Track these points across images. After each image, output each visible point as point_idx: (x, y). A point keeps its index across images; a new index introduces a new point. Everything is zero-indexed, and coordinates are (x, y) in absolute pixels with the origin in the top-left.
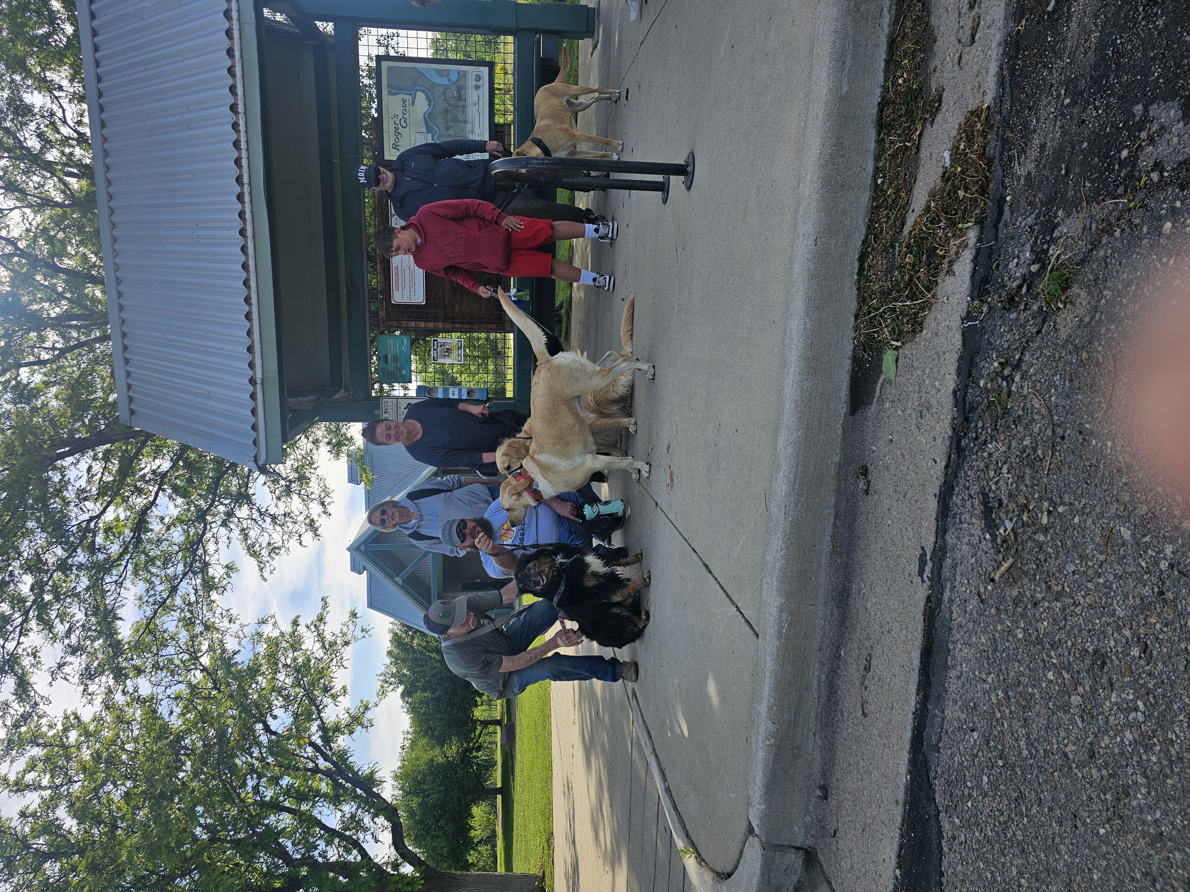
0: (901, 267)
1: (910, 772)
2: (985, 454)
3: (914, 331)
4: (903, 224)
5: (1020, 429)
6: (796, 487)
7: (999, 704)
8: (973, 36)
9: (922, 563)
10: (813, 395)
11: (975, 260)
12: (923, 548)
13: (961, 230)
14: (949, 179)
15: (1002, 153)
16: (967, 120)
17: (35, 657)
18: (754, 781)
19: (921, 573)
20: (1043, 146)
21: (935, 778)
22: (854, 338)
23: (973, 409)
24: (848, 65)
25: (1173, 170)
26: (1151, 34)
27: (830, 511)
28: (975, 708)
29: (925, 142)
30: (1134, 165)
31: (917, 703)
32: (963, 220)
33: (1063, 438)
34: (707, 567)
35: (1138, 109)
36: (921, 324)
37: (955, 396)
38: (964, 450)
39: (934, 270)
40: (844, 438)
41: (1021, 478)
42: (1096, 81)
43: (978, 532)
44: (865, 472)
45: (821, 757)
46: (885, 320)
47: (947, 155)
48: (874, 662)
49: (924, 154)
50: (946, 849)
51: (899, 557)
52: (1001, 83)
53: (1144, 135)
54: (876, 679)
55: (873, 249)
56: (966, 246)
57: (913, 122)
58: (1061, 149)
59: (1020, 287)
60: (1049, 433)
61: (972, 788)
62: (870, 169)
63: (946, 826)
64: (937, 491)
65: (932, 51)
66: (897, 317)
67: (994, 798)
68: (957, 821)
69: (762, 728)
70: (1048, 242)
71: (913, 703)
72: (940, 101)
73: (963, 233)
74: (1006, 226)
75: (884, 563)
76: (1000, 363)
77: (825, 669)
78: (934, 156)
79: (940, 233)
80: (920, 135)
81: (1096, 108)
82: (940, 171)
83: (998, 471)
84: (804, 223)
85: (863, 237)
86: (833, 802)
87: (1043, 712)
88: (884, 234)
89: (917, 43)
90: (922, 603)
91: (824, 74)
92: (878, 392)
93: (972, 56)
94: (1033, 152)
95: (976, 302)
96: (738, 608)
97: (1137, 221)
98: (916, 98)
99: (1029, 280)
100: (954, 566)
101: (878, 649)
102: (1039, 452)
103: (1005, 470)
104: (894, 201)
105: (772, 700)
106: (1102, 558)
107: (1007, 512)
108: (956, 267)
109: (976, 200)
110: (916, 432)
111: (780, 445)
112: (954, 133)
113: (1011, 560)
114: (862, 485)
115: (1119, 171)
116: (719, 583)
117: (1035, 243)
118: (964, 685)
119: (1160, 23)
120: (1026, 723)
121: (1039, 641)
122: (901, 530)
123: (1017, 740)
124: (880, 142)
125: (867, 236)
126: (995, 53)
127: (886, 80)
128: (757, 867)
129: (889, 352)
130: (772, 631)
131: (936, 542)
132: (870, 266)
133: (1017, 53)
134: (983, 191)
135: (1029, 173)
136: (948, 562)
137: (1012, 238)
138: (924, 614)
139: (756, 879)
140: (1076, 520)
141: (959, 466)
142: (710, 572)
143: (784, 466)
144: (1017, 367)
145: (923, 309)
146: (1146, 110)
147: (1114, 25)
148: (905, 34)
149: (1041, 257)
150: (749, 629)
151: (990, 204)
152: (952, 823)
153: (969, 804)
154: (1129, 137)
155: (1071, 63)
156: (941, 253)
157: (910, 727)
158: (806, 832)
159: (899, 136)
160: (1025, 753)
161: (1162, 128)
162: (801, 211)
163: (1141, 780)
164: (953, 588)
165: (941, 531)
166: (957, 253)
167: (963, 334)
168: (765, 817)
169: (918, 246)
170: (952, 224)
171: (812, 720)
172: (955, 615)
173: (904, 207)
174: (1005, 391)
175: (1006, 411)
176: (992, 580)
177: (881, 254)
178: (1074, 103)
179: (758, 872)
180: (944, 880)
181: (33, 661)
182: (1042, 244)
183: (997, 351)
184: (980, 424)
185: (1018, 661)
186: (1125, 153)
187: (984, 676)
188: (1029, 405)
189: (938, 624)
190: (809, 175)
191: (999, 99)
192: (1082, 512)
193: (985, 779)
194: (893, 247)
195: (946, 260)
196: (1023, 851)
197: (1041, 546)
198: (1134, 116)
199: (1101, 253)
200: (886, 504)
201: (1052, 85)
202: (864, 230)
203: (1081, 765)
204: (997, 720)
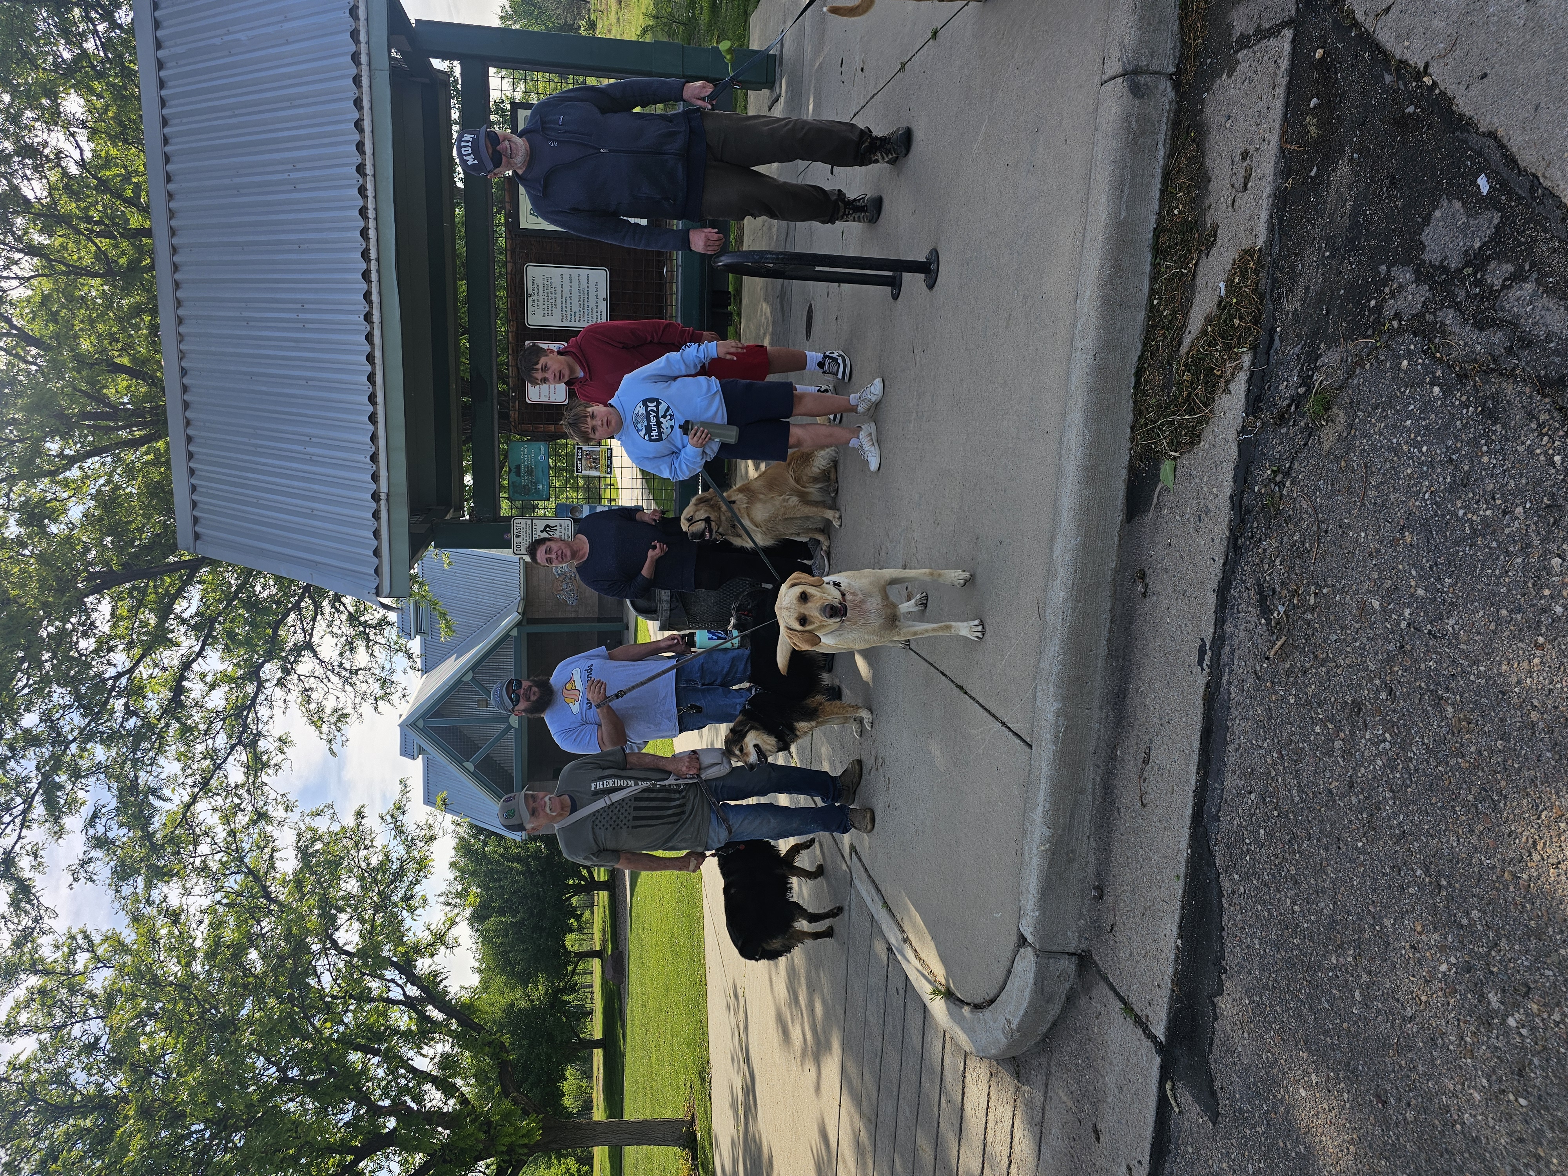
0: (1179, 384)
1: (1190, 846)
2: (1260, 550)
3: (1192, 443)
4: (1180, 344)
5: (1291, 526)
6: (1074, 593)
7: (1274, 764)
8: (1246, 185)
9: (1202, 652)
10: (1092, 503)
11: (1249, 381)
12: (1202, 640)
13: (1236, 354)
14: (1225, 307)
15: (1272, 290)
16: (1241, 257)
17: (36, 857)
18: (1027, 890)
19: (1200, 662)
20: (1307, 288)
21: (1215, 845)
22: (1131, 449)
23: (1248, 512)
24: (1126, 193)
25: (1409, 320)
26: (1392, 211)
27: (1107, 616)
28: (1252, 773)
29: (1201, 271)
30: (1380, 313)
31: (1198, 781)
32: (1239, 345)
33: (1326, 532)
34: (961, 688)
35: (1383, 268)
36: (1199, 436)
37: (1232, 501)
38: (1240, 548)
39: (1211, 387)
40: (1120, 545)
41: (1292, 568)
42: (1351, 241)
43: (1255, 619)
44: (1143, 576)
45: (1097, 859)
46: (1164, 432)
47: (1222, 285)
48: (1153, 754)
49: (1200, 282)
50: (1225, 906)
51: (1178, 651)
52: (1271, 229)
53: (1387, 290)
54: (1156, 769)
55: (1149, 365)
56: (1241, 368)
57: (1190, 251)
58: (1321, 293)
59: (1290, 406)
60: (1315, 528)
61: (1250, 844)
62: (1146, 289)
63: (1226, 884)
64: (1215, 586)
65: (1207, 189)
66: (1176, 429)
67: (1270, 845)
68: (1236, 877)
69: (1037, 835)
70: (1312, 369)
71: (1193, 782)
72: (1215, 236)
73: (1238, 356)
74: (1277, 354)
75: (1163, 659)
76: (1273, 471)
77: (1100, 771)
78: (1210, 284)
79: (1217, 355)
80: (1196, 265)
81: (1351, 263)
82: (1216, 300)
83: (1272, 564)
84: (1083, 338)
85: (1139, 353)
86: (1109, 899)
87: (1311, 761)
88: (1161, 351)
89: (1192, 179)
90: (1202, 690)
91: (1103, 200)
92: (1155, 500)
93: (1245, 200)
94: (1300, 292)
95: (1251, 418)
96: (1004, 724)
97: (1383, 358)
98: (1192, 229)
99: (1297, 400)
100: (1232, 652)
101: (1158, 741)
102: (1307, 545)
103: (1277, 562)
104: (1170, 322)
105: (1047, 805)
106: (1357, 626)
107: (1280, 598)
108: (1232, 387)
109: (1249, 328)
110: (1195, 535)
111: (1057, 553)
112: (1229, 267)
113: (1284, 638)
114: (1140, 588)
115: (1369, 317)
116: (978, 702)
117: (1302, 369)
118: (1242, 755)
119: (1399, 203)
120: (1297, 774)
121: (1308, 703)
122: (1180, 626)
123: (1289, 790)
124: (1155, 266)
125: (1143, 353)
126: (1265, 203)
127: (1161, 207)
128: (1030, 977)
129: (1167, 462)
130: (1048, 736)
131: (1215, 633)
132: (1146, 381)
133: (1285, 206)
134: (1256, 322)
135: (1296, 310)
136: (1227, 649)
137: (1282, 364)
138: (1204, 699)
139: (1028, 989)
140: (1338, 598)
141: (1236, 563)
142: (966, 693)
143: (1062, 573)
144: (1287, 474)
145: (1200, 422)
146: (1389, 270)
147: (1365, 198)
148: (1180, 169)
149: (1306, 381)
150: (1018, 741)
151: (1262, 332)
152: (1232, 880)
153: (1248, 858)
154: (1376, 290)
155: (1330, 222)
156: (1219, 373)
157: (1190, 804)
158: (1080, 936)
159: (1175, 262)
160: (1297, 799)
161: (1400, 286)
162: (1079, 326)
163: (1388, 795)
164: (1231, 671)
165: (1220, 622)
166: (1233, 374)
167: (1239, 445)
168: (1040, 925)
169: (1196, 366)
170: (1228, 348)
171: (1087, 823)
172: (1233, 695)
173: (1180, 329)
174: (1278, 494)
175: (1279, 512)
176: (1268, 658)
177: (1158, 370)
178: (1332, 256)
179: (1031, 981)
180: (1224, 934)
181: (33, 863)
182: (1308, 370)
183: (1270, 460)
184: (1255, 525)
185: (1291, 724)
186: (1373, 303)
187: (1260, 743)
188: (1298, 506)
189: (1217, 705)
190: (1088, 293)
191: (1269, 243)
192: (1342, 591)
193: (1262, 831)
194: (1170, 364)
195: (1223, 380)
196: (1296, 882)
197: (1308, 623)
198: (1380, 273)
199: (1355, 382)
200: (1165, 603)
201: (1314, 238)
202: (1140, 347)
203: (1342, 796)
204: (1272, 778)
